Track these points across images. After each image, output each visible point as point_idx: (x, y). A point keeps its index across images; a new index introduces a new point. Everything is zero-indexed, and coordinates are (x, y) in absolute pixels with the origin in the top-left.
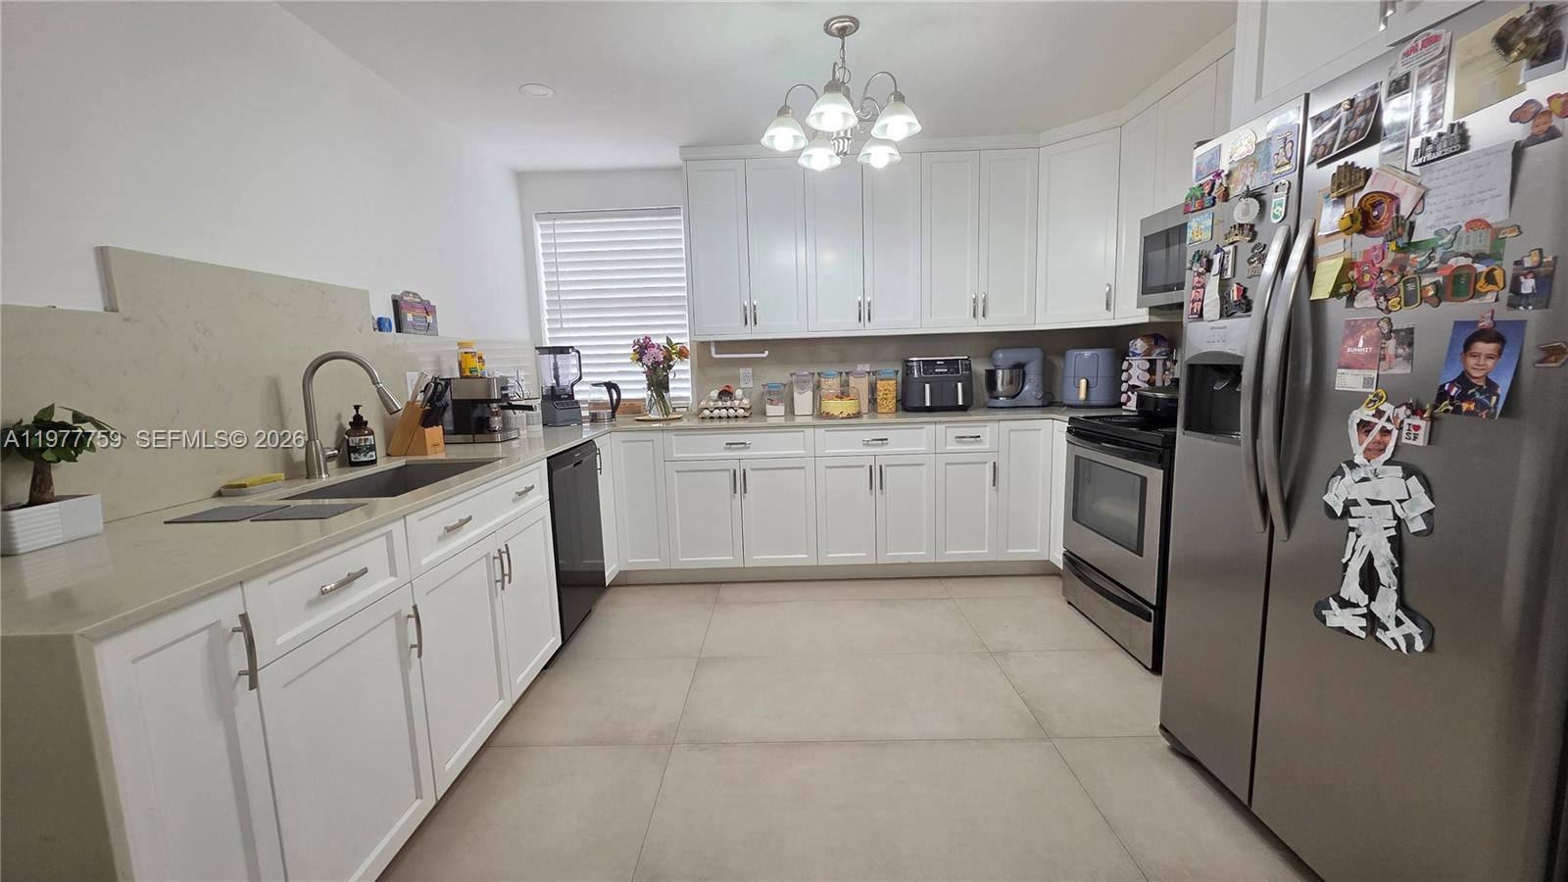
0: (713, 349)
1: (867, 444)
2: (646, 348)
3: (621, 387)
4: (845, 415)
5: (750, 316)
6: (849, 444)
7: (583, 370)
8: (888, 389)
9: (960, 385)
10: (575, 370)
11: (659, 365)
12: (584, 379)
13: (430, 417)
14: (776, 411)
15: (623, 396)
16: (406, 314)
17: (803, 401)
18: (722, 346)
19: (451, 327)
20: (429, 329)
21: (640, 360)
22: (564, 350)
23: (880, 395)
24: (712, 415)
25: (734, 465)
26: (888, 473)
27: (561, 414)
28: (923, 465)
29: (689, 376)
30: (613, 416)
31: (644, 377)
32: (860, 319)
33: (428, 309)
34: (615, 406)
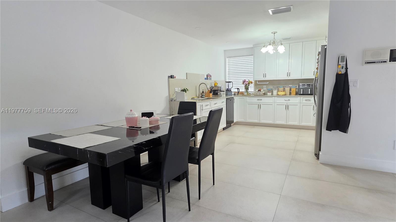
0: (257, 82)
1: (286, 100)
2: (245, 82)
3: (240, 89)
4: (282, 95)
5: (265, 75)
6: (282, 100)
7: (233, 86)
8: (294, 90)
9: (309, 89)
10: (232, 86)
11: (247, 84)
12: (233, 87)
13: (211, 92)
14: (269, 94)
15: (240, 91)
16: (208, 77)
17: (275, 92)
18: (259, 81)
19: (213, 79)
20: (211, 79)
21: (243, 84)
22: (230, 82)
23: (292, 92)
24: (256, 94)
25: (258, 103)
26: (290, 107)
27: (229, 93)
28: (297, 105)
29: (253, 87)
30: (238, 94)
31: (244, 87)
32: (287, 76)
33: (211, 76)
34: (238, 92)
